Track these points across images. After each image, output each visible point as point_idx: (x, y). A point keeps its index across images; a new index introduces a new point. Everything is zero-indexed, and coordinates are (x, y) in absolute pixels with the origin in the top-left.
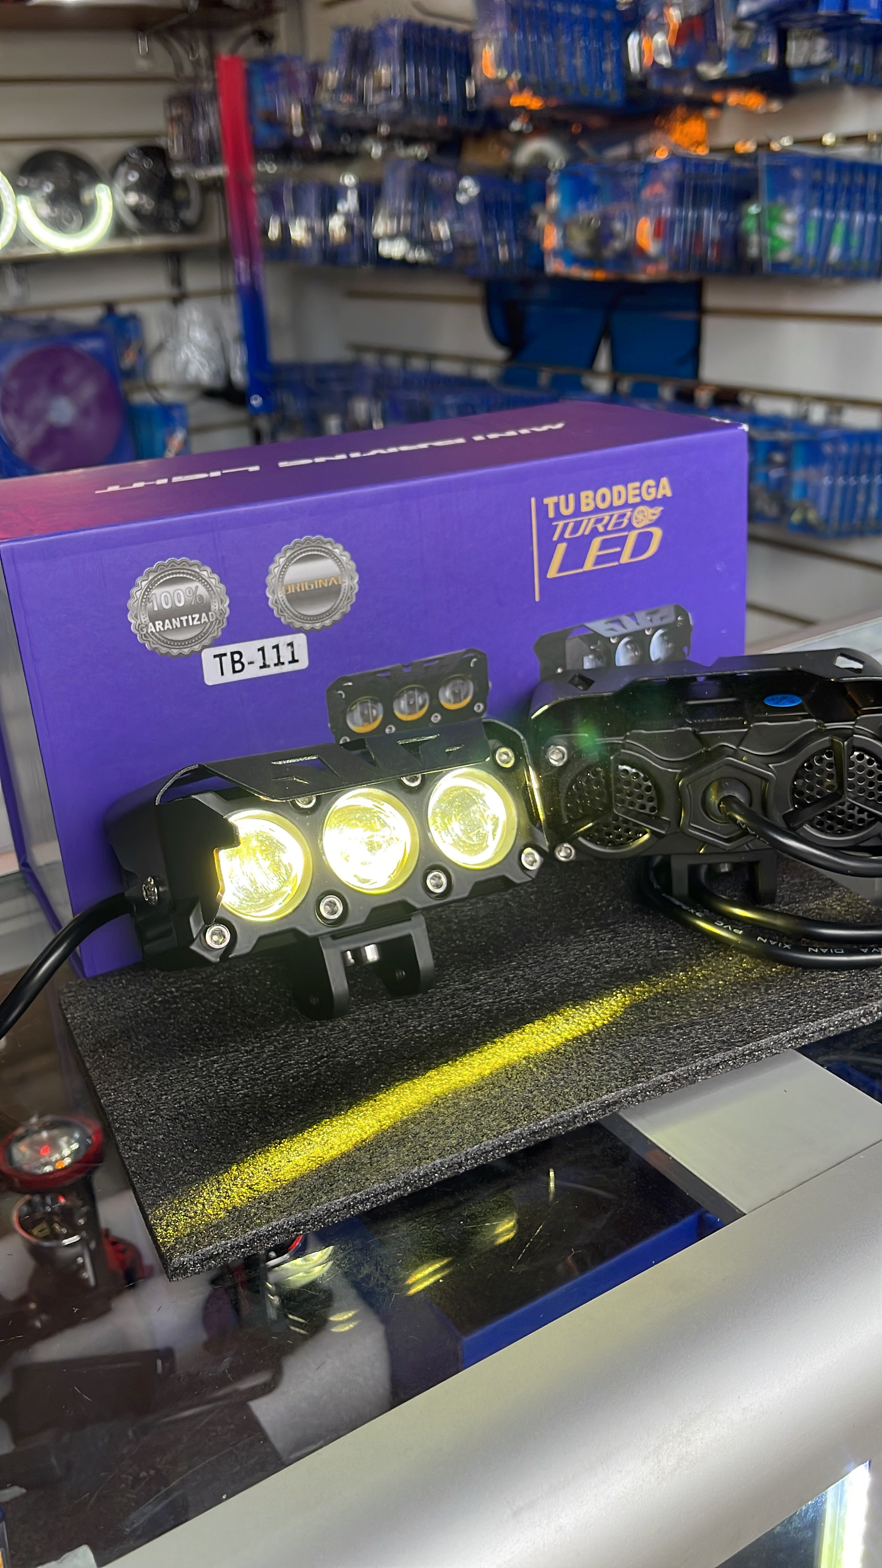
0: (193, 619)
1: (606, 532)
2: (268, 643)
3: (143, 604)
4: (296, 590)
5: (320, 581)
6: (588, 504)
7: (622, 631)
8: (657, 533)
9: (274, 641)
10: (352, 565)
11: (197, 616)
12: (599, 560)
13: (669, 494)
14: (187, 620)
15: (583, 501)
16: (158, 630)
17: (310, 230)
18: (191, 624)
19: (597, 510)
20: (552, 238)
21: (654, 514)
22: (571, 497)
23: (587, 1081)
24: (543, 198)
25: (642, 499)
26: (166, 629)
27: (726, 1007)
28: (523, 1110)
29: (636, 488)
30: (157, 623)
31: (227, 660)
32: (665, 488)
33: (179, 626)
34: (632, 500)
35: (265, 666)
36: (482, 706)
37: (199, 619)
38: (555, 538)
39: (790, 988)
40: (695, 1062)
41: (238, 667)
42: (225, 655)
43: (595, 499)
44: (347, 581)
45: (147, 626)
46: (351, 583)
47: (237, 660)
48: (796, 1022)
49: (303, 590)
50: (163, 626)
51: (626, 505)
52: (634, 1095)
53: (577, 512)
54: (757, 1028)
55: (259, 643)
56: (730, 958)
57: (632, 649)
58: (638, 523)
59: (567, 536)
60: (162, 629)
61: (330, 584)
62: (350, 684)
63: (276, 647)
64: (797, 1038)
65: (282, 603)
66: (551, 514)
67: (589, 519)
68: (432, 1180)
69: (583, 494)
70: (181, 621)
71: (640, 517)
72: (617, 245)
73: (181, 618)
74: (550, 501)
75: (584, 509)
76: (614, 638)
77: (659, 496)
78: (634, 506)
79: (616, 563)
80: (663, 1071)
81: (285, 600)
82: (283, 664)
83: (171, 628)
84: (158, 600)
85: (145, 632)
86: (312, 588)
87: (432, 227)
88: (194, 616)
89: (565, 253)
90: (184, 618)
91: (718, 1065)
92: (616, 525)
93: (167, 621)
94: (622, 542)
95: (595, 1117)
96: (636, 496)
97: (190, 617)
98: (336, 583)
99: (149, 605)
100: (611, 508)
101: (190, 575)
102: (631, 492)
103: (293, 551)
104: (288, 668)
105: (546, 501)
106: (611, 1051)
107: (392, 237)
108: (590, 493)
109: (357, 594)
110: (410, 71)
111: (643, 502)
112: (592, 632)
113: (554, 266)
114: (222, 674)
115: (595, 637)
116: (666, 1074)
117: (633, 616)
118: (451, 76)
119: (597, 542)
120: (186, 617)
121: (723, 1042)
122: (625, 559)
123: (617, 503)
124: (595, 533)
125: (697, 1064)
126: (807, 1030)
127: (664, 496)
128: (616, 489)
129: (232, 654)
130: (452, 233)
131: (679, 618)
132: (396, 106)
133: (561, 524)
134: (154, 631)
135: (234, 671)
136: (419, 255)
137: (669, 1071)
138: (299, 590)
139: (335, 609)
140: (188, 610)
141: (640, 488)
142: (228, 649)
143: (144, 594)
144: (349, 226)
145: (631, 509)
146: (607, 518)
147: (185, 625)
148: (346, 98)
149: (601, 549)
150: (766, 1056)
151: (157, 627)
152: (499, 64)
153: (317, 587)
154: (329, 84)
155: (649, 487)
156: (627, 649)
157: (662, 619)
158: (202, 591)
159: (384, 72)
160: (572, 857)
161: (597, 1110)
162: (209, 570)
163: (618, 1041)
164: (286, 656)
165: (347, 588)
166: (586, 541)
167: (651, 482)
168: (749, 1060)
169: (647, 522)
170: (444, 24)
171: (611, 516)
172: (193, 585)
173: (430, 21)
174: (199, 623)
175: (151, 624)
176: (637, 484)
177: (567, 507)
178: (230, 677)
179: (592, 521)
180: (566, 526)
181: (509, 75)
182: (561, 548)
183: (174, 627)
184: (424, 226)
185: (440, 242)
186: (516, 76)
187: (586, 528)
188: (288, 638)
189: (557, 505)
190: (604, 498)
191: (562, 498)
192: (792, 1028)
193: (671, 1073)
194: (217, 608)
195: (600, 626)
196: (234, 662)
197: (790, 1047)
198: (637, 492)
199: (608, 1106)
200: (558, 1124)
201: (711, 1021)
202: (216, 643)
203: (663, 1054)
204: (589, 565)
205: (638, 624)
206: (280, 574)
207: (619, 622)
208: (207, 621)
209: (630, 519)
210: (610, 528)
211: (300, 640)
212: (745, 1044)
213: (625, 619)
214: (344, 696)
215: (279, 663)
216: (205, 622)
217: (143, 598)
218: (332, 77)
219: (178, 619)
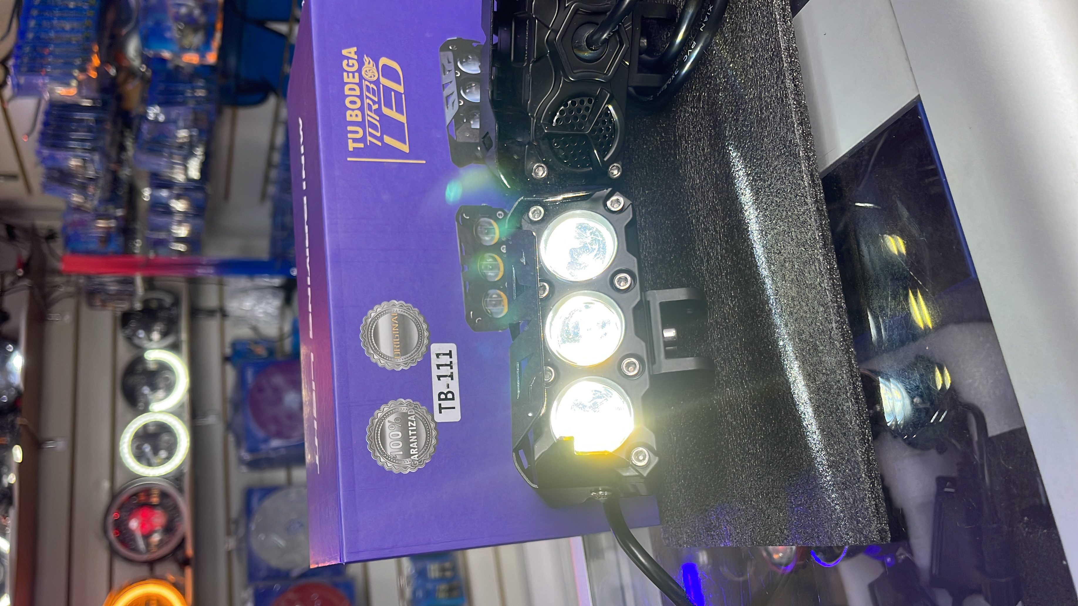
0: (412, 426)
1: (379, 103)
2: (435, 372)
3: (397, 462)
4: (398, 348)
5: (394, 329)
6: (357, 115)
7: (455, 96)
8: (384, 61)
9: (434, 367)
10: (385, 304)
11: (410, 423)
12: (399, 110)
13: (355, 49)
14: (412, 431)
15: (354, 119)
16: (417, 453)
17: (180, 223)
18: (415, 428)
19: (361, 109)
20: (192, 58)
21: (369, 63)
22: (350, 128)
23: (791, 194)
24: (163, 61)
25: (356, 71)
26: (417, 447)
27: (751, 67)
28: (805, 249)
29: (348, 77)
30: (412, 453)
31: (445, 404)
32: (350, 52)
33: (415, 437)
34: (357, 80)
35: (451, 376)
36: (500, 212)
37: (412, 421)
38: (380, 144)
39: (744, 12)
40: (790, 105)
41: (450, 396)
42: (440, 405)
43: (353, 110)
44: (395, 309)
45: (413, 460)
46: (398, 306)
47: (445, 397)
48: (771, 14)
49: (399, 343)
50: (415, 448)
51: (360, 85)
52: (808, 158)
53: (361, 124)
54: (771, 47)
55: (434, 379)
56: (714, 52)
57: (469, 88)
58: (374, 76)
59: (378, 134)
60: (416, 450)
61: (397, 322)
62: (471, 313)
63: (438, 366)
64: (784, 15)
65: (407, 359)
66: (361, 145)
67: (368, 115)
68: (848, 331)
69: (349, 118)
70: (412, 435)
71: (370, 74)
72: (197, 12)
73: (410, 435)
74: (351, 146)
75: (359, 119)
76: (460, 102)
77: (356, 57)
78: (361, 78)
79: (403, 96)
80: (793, 132)
81: (405, 357)
82: (451, 362)
83: (416, 443)
84: (396, 450)
85: (417, 462)
86: (398, 335)
87: (181, 141)
88: (409, 425)
89: (203, 50)
90: (410, 433)
91: (795, 85)
92: (374, 95)
93: (411, 445)
94: (387, 90)
95: (820, 193)
96: (354, 77)
97: (410, 428)
98: (397, 317)
99: (398, 457)
100: (361, 97)
101: (379, 425)
102: (351, 80)
103: (370, 348)
104: (455, 359)
105: (351, 149)
106: (771, 168)
107: (186, 169)
108: (349, 113)
109: (406, 303)
110: (73, 144)
111: (359, 71)
112: (453, 120)
113: (212, 58)
114: (454, 408)
115: (457, 118)
116: (796, 130)
117: (444, 86)
118: (79, 116)
119: (385, 111)
120: (410, 431)
121: (778, 77)
122: (400, 89)
123: (358, 92)
124: (378, 112)
125: (792, 103)
126: (779, 5)
127: (356, 53)
128: (347, 92)
129: (440, 399)
130: (185, 128)
131: (450, 48)
132: (96, 157)
133: (369, 138)
134: (417, 455)
135: (453, 399)
136: (199, 151)
137: (794, 127)
138: (399, 346)
139: (415, 320)
140: (405, 429)
141: (348, 72)
142: (436, 402)
143: (390, 460)
144: (178, 197)
145: (364, 81)
146: (368, 101)
147: (415, 432)
148: (91, 190)
149: (392, 109)
150: (795, 43)
151: (414, 453)
152: (68, 85)
153: (398, 332)
154: (80, 200)
155: (348, 65)
156: (469, 92)
157: (449, 62)
158: (392, 418)
159: (74, 163)
160: (619, 166)
161: (816, 191)
162: (377, 411)
163: (765, 160)
164: (445, 360)
165: (401, 310)
166: (384, 119)
167: (345, 62)
168: (796, 58)
169: (374, 69)
170: (41, 117)
171: (367, 97)
172: (387, 424)
173: (39, 126)
174: (415, 422)
175: (412, 457)
176: (345, 74)
177: (357, 132)
178: (457, 403)
179: (369, 113)
180: (371, 135)
181: (75, 78)
182: (387, 139)
183: (416, 440)
184: (181, 146)
185: (191, 136)
186: (76, 73)
187: (373, 118)
188: (433, 357)
189: (355, 140)
190: (353, 102)
191: (350, 135)
192: (775, 19)
193: (795, 126)
194: (405, 408)
195: (450, 113)
196: (446, 399)
197: (791, 22)
198: (351, 75)
199: (813, 181)
200: (821, 224)
201: (760, 82)
202: (431, 411)
203: (780, 128)
204: (403, 119)
205: (451, 82)
206: (386, 359)
207: (448, 97)
208: (414, 416)
209: (370, 82)
210: (376, 99)
211: (436, 348)
212: (782, 61)
213: (446, 92)
214: (480, 319)
215: (450, 365)
216: (414, 418)
217: (393, 462)
218: (76, 199)
219: (410, 437)
